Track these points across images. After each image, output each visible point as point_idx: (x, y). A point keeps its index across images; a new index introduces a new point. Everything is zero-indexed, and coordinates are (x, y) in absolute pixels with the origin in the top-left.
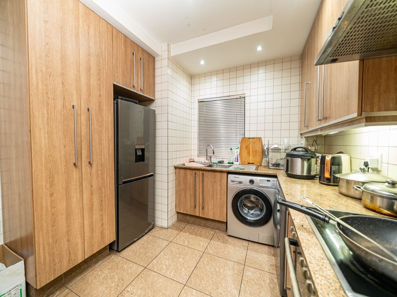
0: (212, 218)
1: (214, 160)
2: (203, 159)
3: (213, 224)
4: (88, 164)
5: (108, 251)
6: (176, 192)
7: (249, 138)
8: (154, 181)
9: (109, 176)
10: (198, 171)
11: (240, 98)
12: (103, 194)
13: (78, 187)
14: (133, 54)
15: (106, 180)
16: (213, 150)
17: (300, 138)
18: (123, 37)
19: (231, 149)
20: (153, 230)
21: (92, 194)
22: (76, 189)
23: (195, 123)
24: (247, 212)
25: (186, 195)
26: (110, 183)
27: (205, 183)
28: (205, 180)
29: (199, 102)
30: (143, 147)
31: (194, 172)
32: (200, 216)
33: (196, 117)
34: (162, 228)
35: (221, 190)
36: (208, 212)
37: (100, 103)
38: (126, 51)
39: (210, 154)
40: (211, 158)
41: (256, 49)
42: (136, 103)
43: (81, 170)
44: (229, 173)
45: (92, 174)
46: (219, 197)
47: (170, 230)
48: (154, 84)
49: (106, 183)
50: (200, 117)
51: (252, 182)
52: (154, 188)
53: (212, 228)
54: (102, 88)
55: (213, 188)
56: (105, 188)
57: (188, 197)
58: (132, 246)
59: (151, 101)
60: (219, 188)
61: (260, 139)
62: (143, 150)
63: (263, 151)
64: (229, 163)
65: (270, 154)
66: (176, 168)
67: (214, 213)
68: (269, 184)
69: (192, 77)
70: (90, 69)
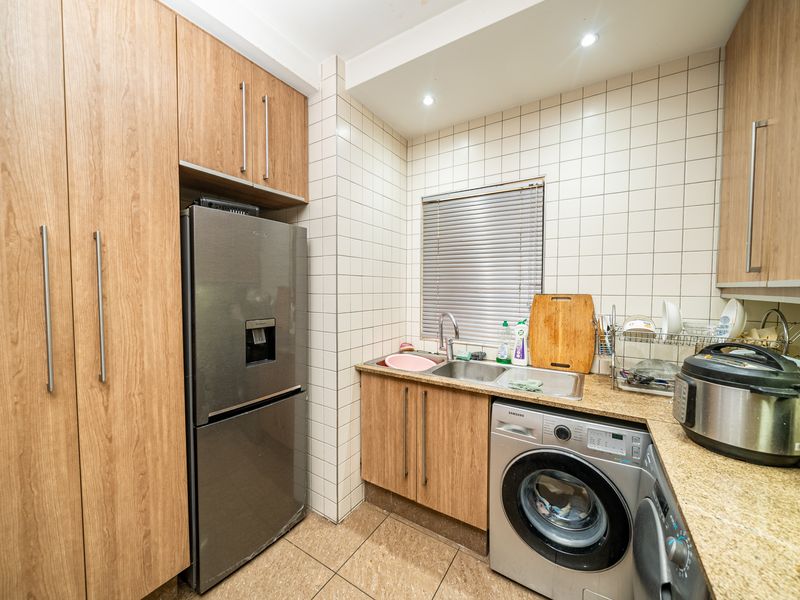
0: (447, 511)
1: (462, 350)
2: (432, 346)
3: (452, 528)
4: (96, 383)
5: (175, 590)
6: (363, 432)
7: (556, 297)
8: (306, 404)
9: (168, 406)
10: (414, 386)
11: (532, 187)
12: (149, 457)
13: (63, 446)
14: (241, 88)
15: (156, 418)
16: (456, 328)
17: (717, 300)
18: (208, 44)
19: (505, 324)
20: (301, 526)
21: (111, 459)
22: (56, 453)
23: (416, 257)
24: (547, 513)
25: (383, 442)
26: (169, 424)
27: (430, 418)
28: (430, 409)
29: (424, 203)
30: (270, 323)
31: (403, 386)
32: (419, 502)
33: (416, 242)
34: (324, 520)
35: (473, 441)
36: (439, 496)
37: (135, 219)
38: (218, 80)
39: (449, 334)
40: (451, 345)
41: (578, 44)
42: (253, 213)
43: (72, 402)
44: (494, 399)
45: (111, 407)
46: (467, 460)
47: (341, 530)
48: (305, 165)
49: (157, 425)
50: (426, 241)
51: (563, 433)
52: (306, 420)
53: (451, 538)
54: (141, 178)
55: (452, 434)
56: (154, 438)
57: (390, 447)
58: (240, 575)
59: (300, 206)
60: (467, 436)
61: (587, 299)
62: (270, 332)
63: (597, 336)
64: (499, 360)
65: (620, 344)
66: (360, 372)
67: (454, 501)
68: (618, 449)
69: (407, 143)
70: (100, 127)
